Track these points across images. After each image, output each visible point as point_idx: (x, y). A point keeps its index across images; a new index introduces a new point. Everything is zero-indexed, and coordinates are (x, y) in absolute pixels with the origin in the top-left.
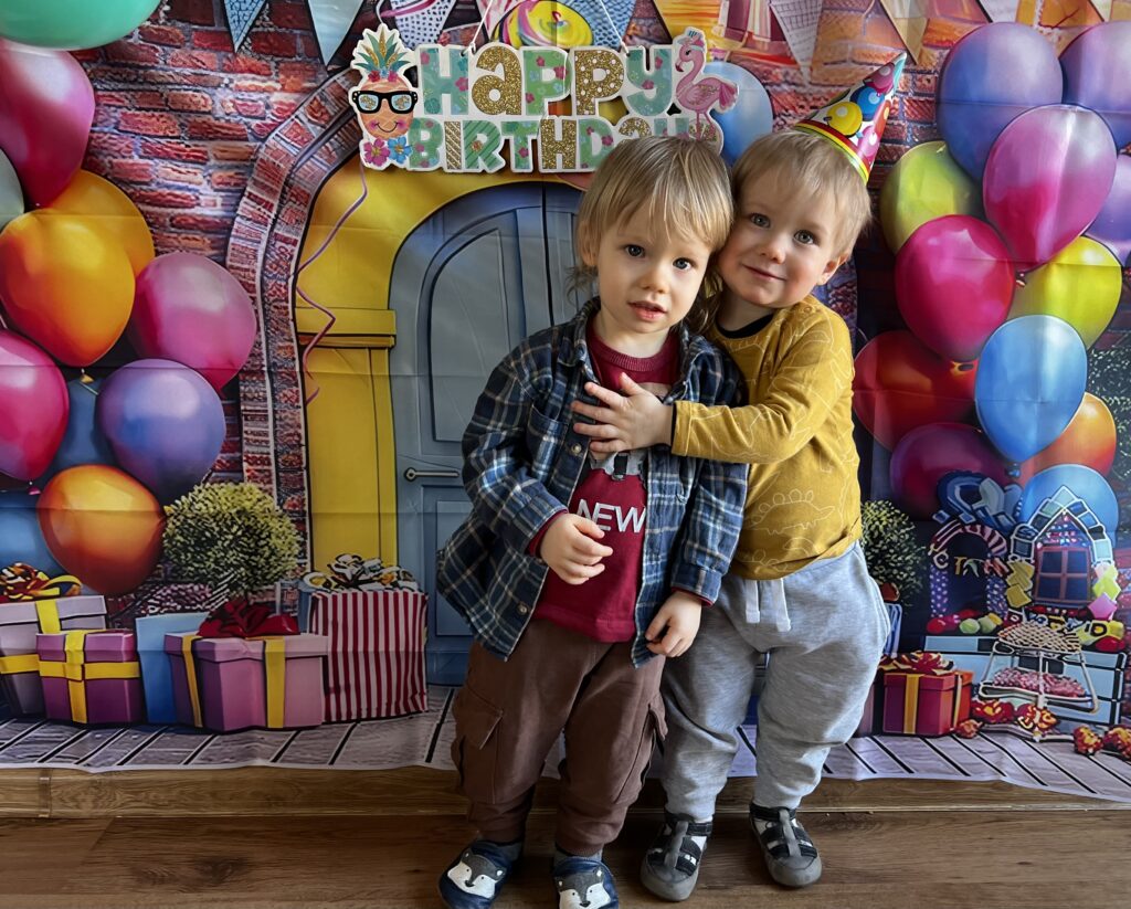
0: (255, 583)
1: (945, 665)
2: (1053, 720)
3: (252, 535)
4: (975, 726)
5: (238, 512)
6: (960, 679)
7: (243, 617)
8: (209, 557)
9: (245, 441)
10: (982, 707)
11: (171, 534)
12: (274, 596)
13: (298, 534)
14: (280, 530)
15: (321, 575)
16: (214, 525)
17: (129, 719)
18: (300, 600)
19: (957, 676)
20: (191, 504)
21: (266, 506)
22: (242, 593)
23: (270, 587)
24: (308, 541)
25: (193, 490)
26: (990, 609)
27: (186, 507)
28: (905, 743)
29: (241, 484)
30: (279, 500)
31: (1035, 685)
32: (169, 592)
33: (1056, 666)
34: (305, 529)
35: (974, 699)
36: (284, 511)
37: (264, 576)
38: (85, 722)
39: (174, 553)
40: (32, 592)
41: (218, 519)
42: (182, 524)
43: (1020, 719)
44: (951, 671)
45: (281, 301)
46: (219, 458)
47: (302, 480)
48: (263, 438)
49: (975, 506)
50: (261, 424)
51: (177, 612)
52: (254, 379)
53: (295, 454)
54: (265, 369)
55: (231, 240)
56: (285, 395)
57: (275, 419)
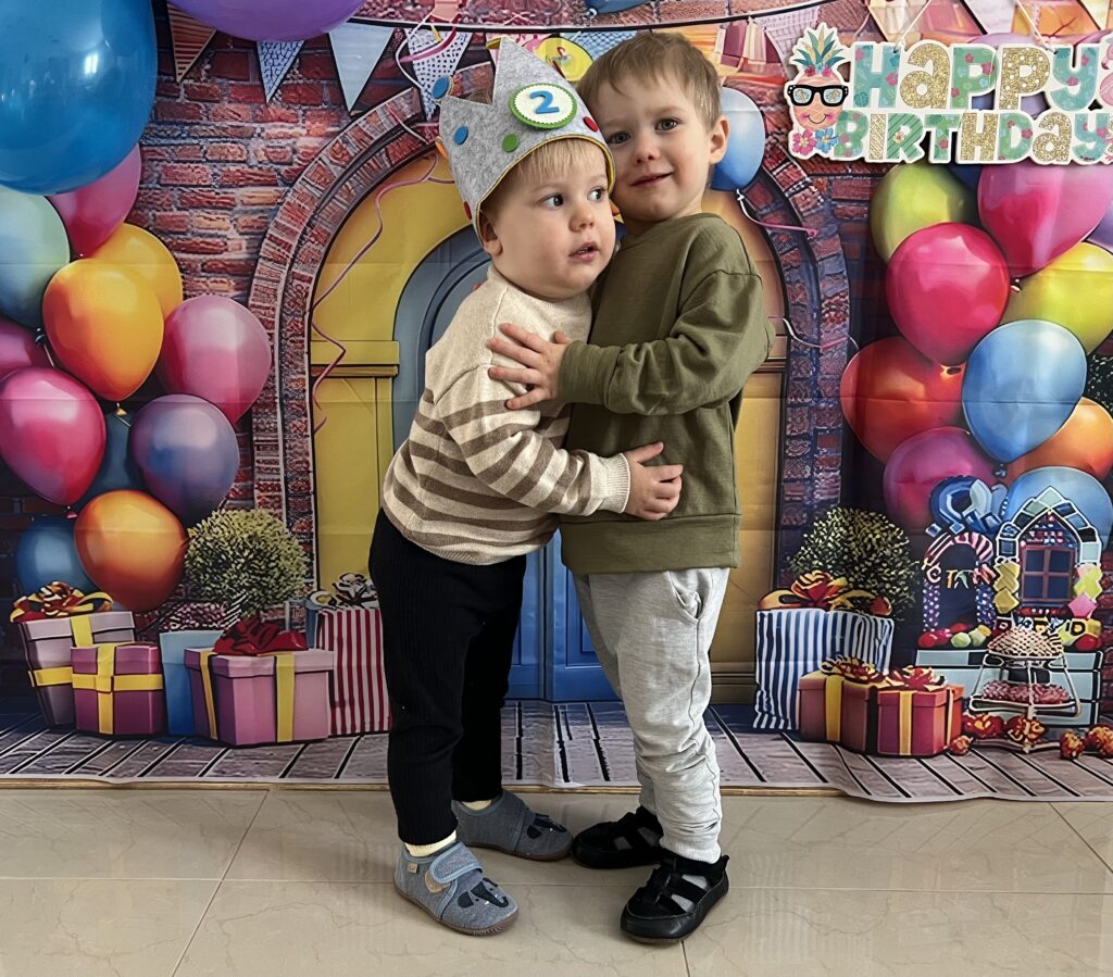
0: (266, 602)
1: (937, 680)
2: (1042, 729)
3: (262, 558)
4: (967, 742)
5: (250, 537)
6: (951, 694)
7: (255, 635)
8: (225, 578)
9: (256, 470)
10: (973, 722)
11: (192, 556)
12: (284, 614)
13: (305, 555)
14: (289, 552)
15: (326, 593)
16: (229, 548)
17: (151, 732)
18: (308, 618)
19: (948, 691)
20: (210, 528)
21: (276, 530)
22: (254, 612)
23: (280, 606)
24: (315, 562)
25: (211, 516)
26: (979, 620)
27: (205, 530)
28: (901, 765)
29: (252, 511)
30: (288, 523)
31: (1025, 696)
32: (189, 610)
33: (1043, 676)
34: (312, 550)
35: (965, 713)
36: (293, 533)
37: (274, 596)
38: (111, 732)
39: (194, 573)
40: (67, 608)
41: (232, 543)
42: (202, 546)
43: (1009, 732)
44: (942, 686)
45: (298, 335)
46: (232, 487)
47: (310, 504)
48: (274, 466)
49: (965, 513)
50: (272, 453)
51: (195, 629)
52: (267, 410)
53: (303, 481)
54: (277, 401)
55: (255, 281)
56: (294, 425)
57: (285, 448)
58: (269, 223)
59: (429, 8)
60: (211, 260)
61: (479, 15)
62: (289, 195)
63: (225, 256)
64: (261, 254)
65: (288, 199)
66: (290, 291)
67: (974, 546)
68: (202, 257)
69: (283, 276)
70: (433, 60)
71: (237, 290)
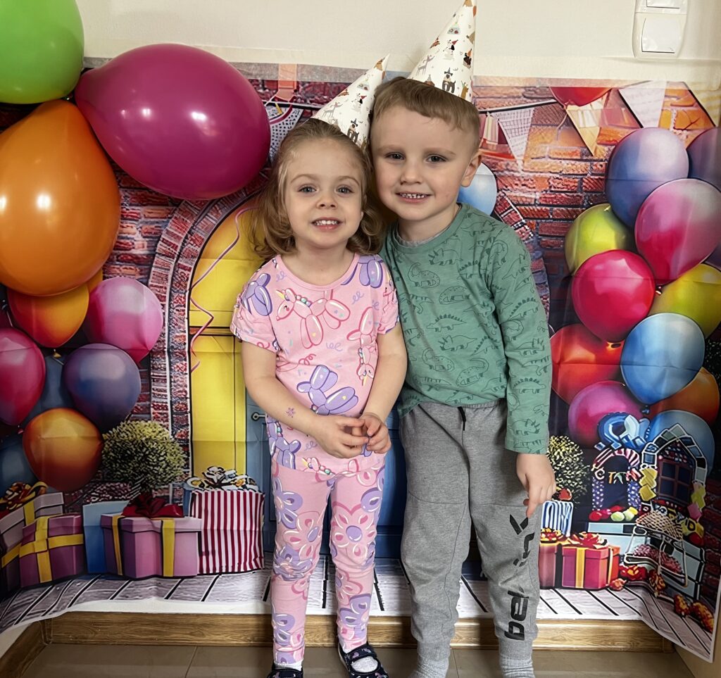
0: (156, 484)
1: (602, 542)
2: (664, 585)
3: (155, 454)
4: (622, 583)
5: (146, 439)
6: (611, 552)
7: (149, 505)
8: (130, 466)
9: (152, 395)
10: (627, 570)
11: (107, 451)
12: (168, 492)
13: (184, 453)
14: (173, 450)
15: (198, 479)
16: (132, 447)
17: (75, 573)
18: (184, 496)
19: (609, 549)
20: (118, 434)
21: (164, 436)
22: (148, 490)
23: (166, 486)
24: (190, 458)
25: (119, 425)
26: (630, 504)
27: (115, 435)
28: (577, 594)
29: (149, 422)
30: (172, 432)
32: (105, 488)
34: (188, 450)
35: (621, 565)
36: (175, 439)
37: (162, 479)
39: (109, 463)
41: (134, 443)
42: (113, 445)
43: (650, 579)
44: (605, 546)
45: (181, 306)
46: (136, 405)
47: (187, 419)
48: (164, 393)
49: (621, 436)
50: (162, 384)
51: (110, 500)
52: (159, 356)
53: (182, 404)
54: (166, 350)
55: (153, 269)
56: (178, 366)
57: (171, 382)
58: (162, 230)
59: (274, 91)
60: (123, 254)
61: (308, 97)
62: (176, 212)
63: (134, 252)
64: (157, 251)
65: (175, 215)
66: (177, 276)
67: (627, 457)
68: (117, 252)
69: (172, 267)
70: (277, 126)
71: (141, 274)
